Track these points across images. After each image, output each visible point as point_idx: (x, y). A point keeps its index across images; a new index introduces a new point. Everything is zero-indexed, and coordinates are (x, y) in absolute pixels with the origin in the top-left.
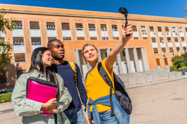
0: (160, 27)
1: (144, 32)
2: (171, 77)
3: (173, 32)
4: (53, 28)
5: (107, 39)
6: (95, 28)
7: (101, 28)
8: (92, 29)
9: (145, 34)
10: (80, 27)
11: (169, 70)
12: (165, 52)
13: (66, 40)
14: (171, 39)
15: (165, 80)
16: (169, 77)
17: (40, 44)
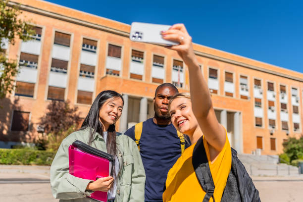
0: (272, 84)
1: (244, 87)
2: (280, 173)
3: (293, 95)
4: (93, 49)
5: (180, 85)
6: (163, 64)
7: (174, 66)
8: (158, 64)
9: (245, 90)
10: (139, 58)
11: (276, 161)
12: (273, 128)
13: (111, 74)
14: (288, 107)
15: (270, 176)
16: (277, 173)
17: (65, 73)
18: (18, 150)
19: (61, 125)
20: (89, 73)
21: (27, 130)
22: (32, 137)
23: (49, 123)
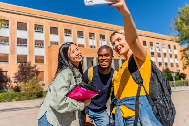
4: (41, 31)
5: (94, 47)
6: (83, 36)
7: (89, 36)
8: (80, 36)
10: (69, 33)
13: (53, 44)
14: (155, 54)
17: (26, 46)
18: (4, 93)
19: (27, 77)
20: (40, 45)
21: (7, 81)
22: (11, 86)
23: (21, 76)
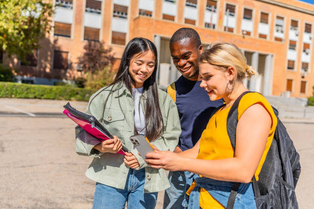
0: (310, 25)
1: (280, 28)
2: (308, 115)
5: (212, 27)
6: (196, 4)
7: (207, 6)
8: (191, 4)
9: (280, 32)
11: (305, 103)
12: (306, 71)
13: (143, 15)
15: (297, 118)
16: (305, 116)
17: (99, 13)
18: (60, 87)
19: (97, 65)
20: (122, 14)
21: (67, 68)
22: (73, 75)
23: (86, 63)
